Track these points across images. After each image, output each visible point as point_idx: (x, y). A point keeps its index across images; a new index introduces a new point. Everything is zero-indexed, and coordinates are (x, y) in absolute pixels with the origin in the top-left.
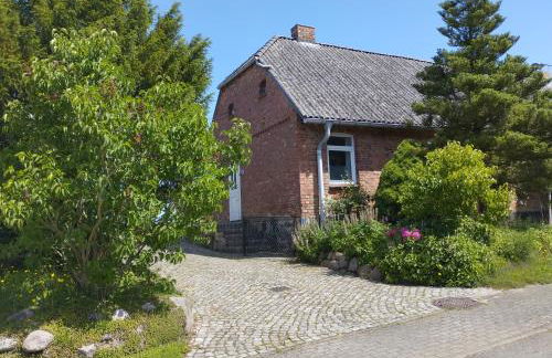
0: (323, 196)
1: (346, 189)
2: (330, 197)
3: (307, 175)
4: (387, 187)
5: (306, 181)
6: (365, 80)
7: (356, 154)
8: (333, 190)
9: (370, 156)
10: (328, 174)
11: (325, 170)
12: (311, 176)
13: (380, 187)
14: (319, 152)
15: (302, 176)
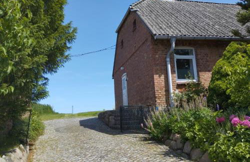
0: (172, 91)
1: (189, 85)
2: (177, 91)
3: (160, 76)
4: (218, 80)
5: (159, 80)
6: (204, 15)
7: (197, 60)
8: (179, 86)
9: (207, 61)
10: (176, 75)
11: (173, 72)
12: (163, 77)
13: (212, 81)
14: (168, 59)
15: (156, 77)
